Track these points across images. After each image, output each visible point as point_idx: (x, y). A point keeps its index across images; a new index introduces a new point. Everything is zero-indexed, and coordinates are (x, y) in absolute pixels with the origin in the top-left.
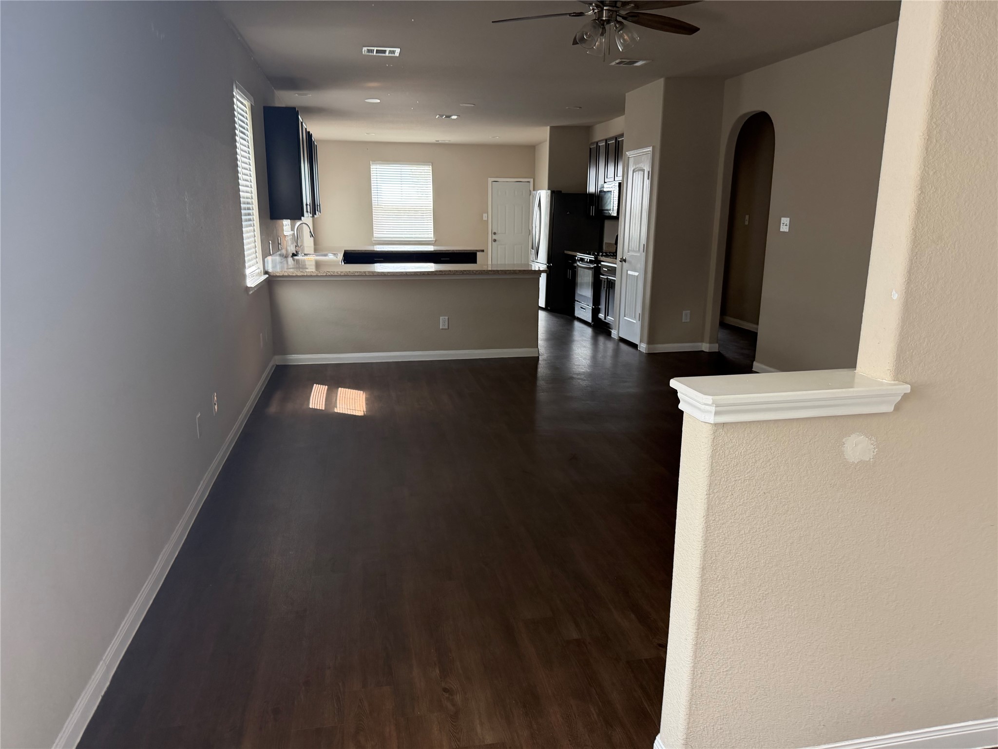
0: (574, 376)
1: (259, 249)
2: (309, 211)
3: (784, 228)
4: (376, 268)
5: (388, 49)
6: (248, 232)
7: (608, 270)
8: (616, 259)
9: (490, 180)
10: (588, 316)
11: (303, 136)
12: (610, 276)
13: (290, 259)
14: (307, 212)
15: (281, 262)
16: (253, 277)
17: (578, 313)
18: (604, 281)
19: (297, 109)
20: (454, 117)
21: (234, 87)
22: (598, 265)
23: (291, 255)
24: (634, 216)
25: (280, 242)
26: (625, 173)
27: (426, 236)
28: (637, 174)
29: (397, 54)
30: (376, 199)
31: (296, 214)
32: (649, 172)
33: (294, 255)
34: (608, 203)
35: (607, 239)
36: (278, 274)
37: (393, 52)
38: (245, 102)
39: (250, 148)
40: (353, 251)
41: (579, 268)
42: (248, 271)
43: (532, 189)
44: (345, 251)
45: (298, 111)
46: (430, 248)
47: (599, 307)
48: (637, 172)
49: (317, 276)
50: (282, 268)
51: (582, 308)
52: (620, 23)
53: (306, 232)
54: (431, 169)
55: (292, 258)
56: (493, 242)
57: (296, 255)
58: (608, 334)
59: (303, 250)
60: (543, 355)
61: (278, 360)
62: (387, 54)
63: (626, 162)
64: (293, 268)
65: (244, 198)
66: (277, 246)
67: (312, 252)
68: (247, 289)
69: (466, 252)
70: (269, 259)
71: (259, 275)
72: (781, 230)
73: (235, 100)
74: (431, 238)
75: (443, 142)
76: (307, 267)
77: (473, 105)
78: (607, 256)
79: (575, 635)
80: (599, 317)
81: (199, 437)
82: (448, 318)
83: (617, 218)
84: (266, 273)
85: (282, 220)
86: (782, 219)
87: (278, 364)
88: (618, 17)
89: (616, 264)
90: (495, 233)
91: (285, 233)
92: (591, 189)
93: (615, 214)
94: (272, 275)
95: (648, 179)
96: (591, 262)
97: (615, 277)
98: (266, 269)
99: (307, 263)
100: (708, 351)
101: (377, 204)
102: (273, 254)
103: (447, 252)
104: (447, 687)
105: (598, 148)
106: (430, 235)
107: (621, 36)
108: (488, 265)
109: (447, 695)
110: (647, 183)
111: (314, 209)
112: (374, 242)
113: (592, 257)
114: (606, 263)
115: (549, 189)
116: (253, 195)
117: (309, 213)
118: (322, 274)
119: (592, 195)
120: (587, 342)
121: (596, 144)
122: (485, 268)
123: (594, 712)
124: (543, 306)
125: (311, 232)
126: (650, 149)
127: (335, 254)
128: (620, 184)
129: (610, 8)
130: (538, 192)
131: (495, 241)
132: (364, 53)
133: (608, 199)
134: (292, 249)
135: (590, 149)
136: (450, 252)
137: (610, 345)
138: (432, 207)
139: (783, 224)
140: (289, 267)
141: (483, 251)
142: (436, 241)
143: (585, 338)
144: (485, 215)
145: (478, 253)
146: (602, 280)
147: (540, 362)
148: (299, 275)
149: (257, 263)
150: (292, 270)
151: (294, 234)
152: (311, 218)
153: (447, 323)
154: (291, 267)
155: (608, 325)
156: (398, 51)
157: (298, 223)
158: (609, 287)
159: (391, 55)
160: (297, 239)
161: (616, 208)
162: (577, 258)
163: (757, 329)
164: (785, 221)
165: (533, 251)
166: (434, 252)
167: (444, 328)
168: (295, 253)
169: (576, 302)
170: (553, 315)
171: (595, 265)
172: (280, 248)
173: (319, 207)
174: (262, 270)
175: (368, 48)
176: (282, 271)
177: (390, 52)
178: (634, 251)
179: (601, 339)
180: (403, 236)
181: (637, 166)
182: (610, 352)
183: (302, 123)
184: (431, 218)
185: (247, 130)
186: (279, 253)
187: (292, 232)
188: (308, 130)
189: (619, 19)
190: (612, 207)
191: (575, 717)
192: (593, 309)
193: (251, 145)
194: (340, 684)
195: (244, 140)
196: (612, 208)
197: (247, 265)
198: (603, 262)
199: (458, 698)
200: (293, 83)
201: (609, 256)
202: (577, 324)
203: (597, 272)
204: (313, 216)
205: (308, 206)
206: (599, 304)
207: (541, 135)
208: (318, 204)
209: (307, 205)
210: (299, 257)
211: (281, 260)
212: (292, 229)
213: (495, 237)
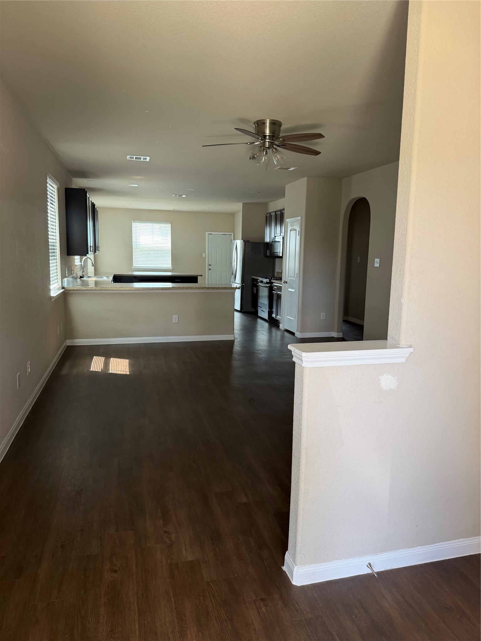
0: (256, 352)
1: (59, 274)
2: (92, 250)
3: (377, 265)
4: (134, 285)
5: (142, 157)
6: (53, 263)
7: (277, 288)
8: (282, 281)
9: (207, 233)
10: (266, 316)
11: (89, 205)
12: (278, 292)
13: (79, 280)
14: (91, 251)
15: (73, 282)
16: (55, 290)
17: (260, 314)
18: (275, 295)
19: (86, 190)
20: (184, 196)
21: (48, 177)
22: (271, 285)
23: (80, 277)
24: (291, 256)
25: (72, 269)
26: (286, 232)
27: (166, 266)
28: (292, 232)
29: (148, 160)
30: (135, 243)
31: (84, 252)
32: (299, 231)
33: (81, 277)
34: (277, 248)
35: (277, 270)
36: (71, 289)
37: (146, 159)
38: (54, 186)
39: (56, 213)
40: (119, 275)
41: (260, 287)
42: (52, 287)
43: (232, 239)
44: (114, 275)
45: (86, 191)
46: (169, 274)
47: (273, 310)
48: (292, 231)
49: (95, 290)
50: (73, 285)
51: (262, 311)
52: (276, 149)
53: (90, 263)
54: (170, 226)
55: (80, 279)
56: (209, 271)
57: (82, 277)
58: (278, 327)
59: (87, 274)
60: (237, 339)
61: (69, 343)
62: (142, 160)
63: (286, 225)
64: (80, 285)
65: (51, 243)
66: (71, 271)
67: (93, 275)
68: (51, 298)
69: (191, 276)
70: (66, 279)
71: (58, 289)
72: (375, 266)
73: (48, 185)
74: (170, 267)
75: (178, 210)
76: (89, 284)
77: (195, 190)
78: (277, 279)
79: (244, 500)
80: (273, 316)
81: (18, 388)
82: (178, 316)
83: (282, 257)
84: (63, 288)
85: (74, 256)
86: (376, 259)
87: (68, 345)
88: (274, 145)
89: (281, 284)
90: (210, 265)
91: (76, 264)
92: (267, 240)
93: (281, 255)
94: (67, 289)
95: (299, 235)
96: (267, 283)
97: (281, 292)
98: (63, 286)
99: (89, 282)
100: (336, 337)
101: (136, 246)
102: (68, 277)
103: (179, 276)
104: (167, 530)
105: (271, 216)
106: (169, 265)
107: (276, 156)
108: (205, 284)
109: (166, 535)
110: (298, 237)
111: (95, 249)
112: (133, 270)
113: (268, 280)
114: (276, 284)
115: (242, 240)
116: (57, 241)
117: (92, 252)
118: (98, 289)
119: (267, 244)
120: (265, 331)
121: (269, 214)
122: (203, 286)
123: (252, 542)
124: (239, 309)
125: (92, 263)
126: (299, 218)
127: (107, 277)
128: (283, 237)
129: (269, 141)
130: (236, 241)
131: (210, 269)
132: (128, 159)
133: (277, 246)
134: (80, 274)
135: (266, 216)
136: (181, 276)
137: (279, 333)
138: (171, 249)
139: (376, 262)
140: (78, 285)
141: (202, 276)
142: (173, 269)
143: (264, 329)
144: (204, 254)
145: (198, 277)
146: (273, 294)
147: (235, 343)
148: (84, 289)
149: (58, 282)
150: (79, 286)
151: (82, 264)
152: (93, 255)
153: (177, 319)
154: (79, 284)
155: (278, 321)
156: (148, 159)
157: (85, 258)
158: (278, 299)
159: (144, 160)
160: (84, 268)
161: (281, 251)
162: (259, 281)
163: (364, 323)
164: (377, 260)
165: (233, 276)
166: (171, 276)
167: (176, 322)
168: (82, 276)
169: (259, 307)
170: (244, 315)
171: (270, 285)
172: (72, 273)
173: (98, 248)
174: (61, 286)
175: (130, 156)
176: (73, 287)
177: (144, 159)
178: (291, 277)
179: (274, 330)
180: (152, 266)
181: (292, 228)
182: (279, 338)
183: (89, 198)
184: (170, 255)
185: (55, 202)
186: (72, 276)
187: (81, 263)
188: (92, 202)
189: (275, 146)
190: (279, 250)
191: (241, 545)
192: (268, 311)
193: (57, 211)
194: (102, 530)
195: (53, 208)
196: (279, 252)
197: (51, 283)
198: (274, 283)
199: (173, 536)
200: (83, 174)
201: (278, 279)
202: (259, 321)
203: (271, 289)
204: (94, 254)
205: (92, 248)
206: (272, 308)
207: (237, 207)
208: (98, 246)
209: (90, 247)
210: (85, 279)
211: (73, 280)
212: (81, 261)
213: (210, 267)
